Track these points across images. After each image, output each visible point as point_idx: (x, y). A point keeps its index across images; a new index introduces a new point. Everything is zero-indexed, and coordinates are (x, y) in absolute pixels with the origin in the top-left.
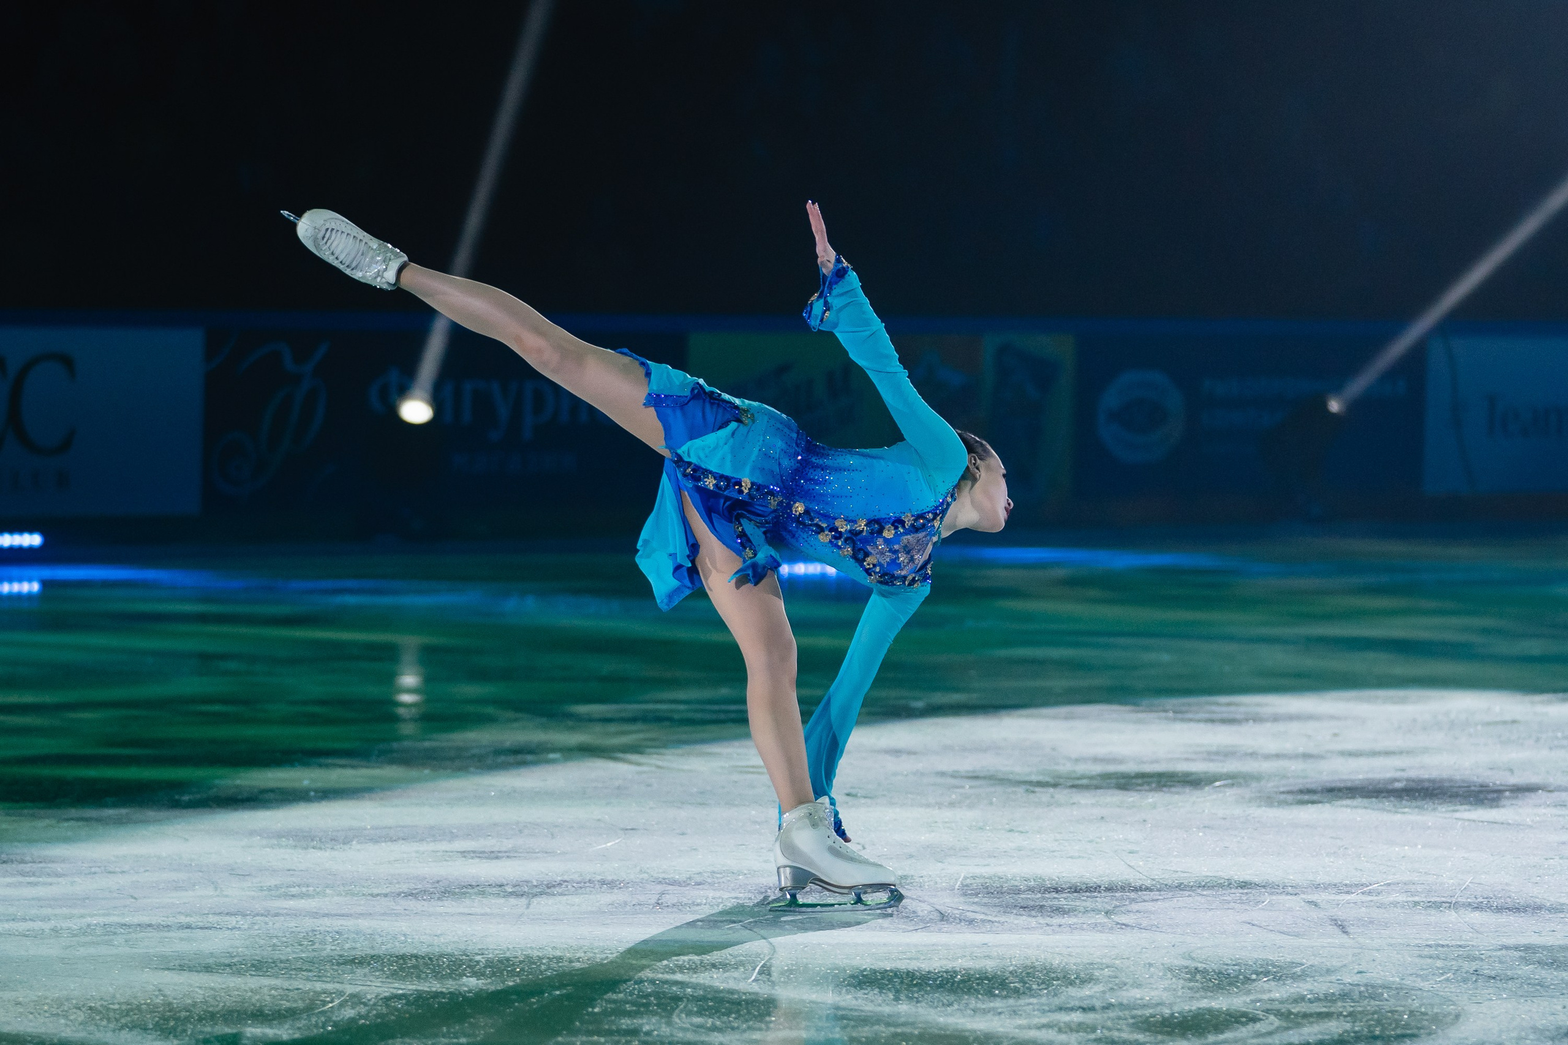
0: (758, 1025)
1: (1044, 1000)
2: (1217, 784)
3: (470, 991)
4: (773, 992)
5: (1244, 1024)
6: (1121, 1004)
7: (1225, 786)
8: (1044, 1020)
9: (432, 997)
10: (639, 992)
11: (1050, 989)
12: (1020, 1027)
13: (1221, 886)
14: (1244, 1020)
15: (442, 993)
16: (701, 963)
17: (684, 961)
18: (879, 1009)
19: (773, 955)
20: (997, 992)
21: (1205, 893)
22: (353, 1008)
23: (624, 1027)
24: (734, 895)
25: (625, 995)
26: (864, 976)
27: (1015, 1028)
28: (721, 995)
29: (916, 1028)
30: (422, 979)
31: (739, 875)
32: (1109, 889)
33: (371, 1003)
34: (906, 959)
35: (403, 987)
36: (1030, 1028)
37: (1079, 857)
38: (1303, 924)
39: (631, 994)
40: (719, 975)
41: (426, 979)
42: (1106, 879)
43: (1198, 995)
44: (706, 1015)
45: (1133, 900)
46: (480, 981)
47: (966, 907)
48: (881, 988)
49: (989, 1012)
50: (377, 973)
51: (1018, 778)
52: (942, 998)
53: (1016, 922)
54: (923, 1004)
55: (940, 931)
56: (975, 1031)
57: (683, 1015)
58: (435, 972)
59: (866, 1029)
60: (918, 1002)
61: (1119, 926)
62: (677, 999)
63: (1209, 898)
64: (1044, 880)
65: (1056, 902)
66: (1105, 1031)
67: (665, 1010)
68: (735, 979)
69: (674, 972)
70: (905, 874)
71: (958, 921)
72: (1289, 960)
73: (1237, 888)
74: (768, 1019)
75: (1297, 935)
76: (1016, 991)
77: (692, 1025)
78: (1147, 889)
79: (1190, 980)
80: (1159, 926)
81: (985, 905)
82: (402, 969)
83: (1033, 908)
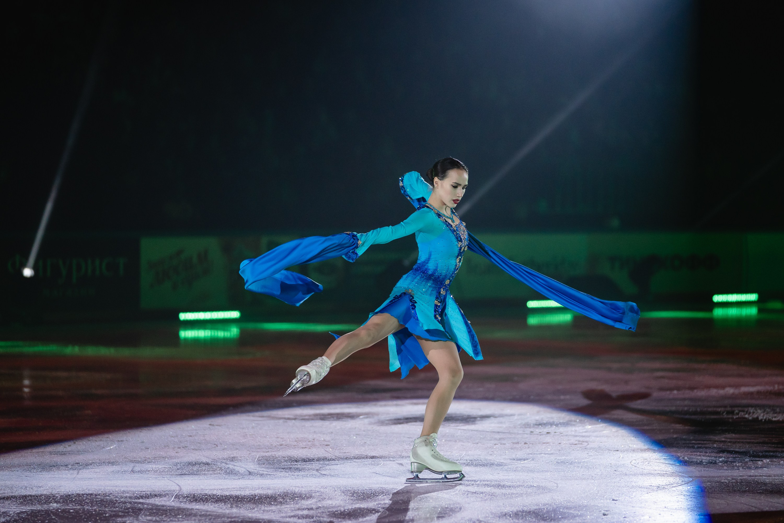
0: (174, 519)
1: (292, 506)
2: (361, 417)
3: (54, 509)
4: (180, 505)
5: (374, 514)
6: (324, 507)
7: (364, 418)
8: (292, 514)
9: (37, 512)
10: (125, 507)
11: (295, 501)
12: (282, 517)
13: (363, 458)
14: (374, 512)
15: (42, 510)
16: (150, 494)
17: (143, 494)
18: (224, 511)
19: (180, 490)
20: (273, 503)
21: (357, 461)
22: (4, 518)
23: (118, 522)
24: (163, 466)
25: (119, 508)
26: (217, 498)
27: (280, 517)
28: (159, 507)
29: (240, 519)
30: (34, 505)
31: (166, 458)
32: (317, 460)
33: (12, 515)
34: (235, 491)
35: (25, 508)
36: (286, 517)
37: (305, 448)
38: (397, 473)
39: (122, 508)
40: (158, 499)
41: (35, 505)
42: (316, 456)
43: (355, 502)
44: (153, 516)
45: (328, 464)
46: (58, 505)
47: (259, 469)
48: (225, 502)
49: (269, 511)
50: (14, 503)
51: (280, 416)
52: (250, 506)
53: (280, 474)
54: (242, 509)
55: (249, 479)
56: (264, 519)
57: (143, 516)
58: (39, 502)
59: (219, 520)
60: (240, 508)
61: (322, 475)
62: (140, 510)
63: (358, 463)
64: (291, 457)
65: (296, 466)
66: (318, 518)
67: (135, 514)
68: (165, 501)
69: (139, 499)
70: (234, 456)
71: (256, 475)
72: (391, 487)
73: (370, 459)
74: (178, 516)
75: (395, 477)
76: (281, 502)
77: (147, 520)
78: (333, 460)
79: (352, 496)
80: (339, 475)
81: (267, 468)
82: (24, 501)
83: (287, 468)
